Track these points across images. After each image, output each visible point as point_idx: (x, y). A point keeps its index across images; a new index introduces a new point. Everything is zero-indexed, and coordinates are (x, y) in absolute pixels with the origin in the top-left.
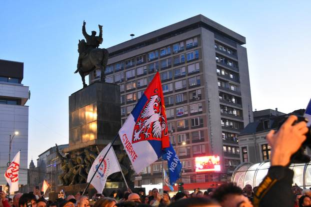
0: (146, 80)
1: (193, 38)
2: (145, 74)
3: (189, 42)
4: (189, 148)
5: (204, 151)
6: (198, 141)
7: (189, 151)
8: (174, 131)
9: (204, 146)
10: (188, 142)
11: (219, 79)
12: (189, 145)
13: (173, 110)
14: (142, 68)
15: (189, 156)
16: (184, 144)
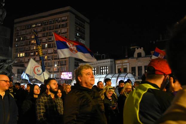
0: (41, 34)
1: (65, 17)
2: (41, 31)
3: (63, 18)
4: (59, 68)
5: (65, 70)
6: (63, 65)
7: (58, 69)
8: (52, 60)
9: (65, 68)
10: (58, 65)
11: (75, 38)
12: (58, 66)
13: (52, 50)
14: (40, 28)
15: (58, 72)
16: (56, 65)
